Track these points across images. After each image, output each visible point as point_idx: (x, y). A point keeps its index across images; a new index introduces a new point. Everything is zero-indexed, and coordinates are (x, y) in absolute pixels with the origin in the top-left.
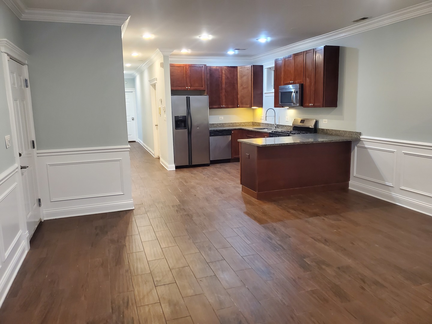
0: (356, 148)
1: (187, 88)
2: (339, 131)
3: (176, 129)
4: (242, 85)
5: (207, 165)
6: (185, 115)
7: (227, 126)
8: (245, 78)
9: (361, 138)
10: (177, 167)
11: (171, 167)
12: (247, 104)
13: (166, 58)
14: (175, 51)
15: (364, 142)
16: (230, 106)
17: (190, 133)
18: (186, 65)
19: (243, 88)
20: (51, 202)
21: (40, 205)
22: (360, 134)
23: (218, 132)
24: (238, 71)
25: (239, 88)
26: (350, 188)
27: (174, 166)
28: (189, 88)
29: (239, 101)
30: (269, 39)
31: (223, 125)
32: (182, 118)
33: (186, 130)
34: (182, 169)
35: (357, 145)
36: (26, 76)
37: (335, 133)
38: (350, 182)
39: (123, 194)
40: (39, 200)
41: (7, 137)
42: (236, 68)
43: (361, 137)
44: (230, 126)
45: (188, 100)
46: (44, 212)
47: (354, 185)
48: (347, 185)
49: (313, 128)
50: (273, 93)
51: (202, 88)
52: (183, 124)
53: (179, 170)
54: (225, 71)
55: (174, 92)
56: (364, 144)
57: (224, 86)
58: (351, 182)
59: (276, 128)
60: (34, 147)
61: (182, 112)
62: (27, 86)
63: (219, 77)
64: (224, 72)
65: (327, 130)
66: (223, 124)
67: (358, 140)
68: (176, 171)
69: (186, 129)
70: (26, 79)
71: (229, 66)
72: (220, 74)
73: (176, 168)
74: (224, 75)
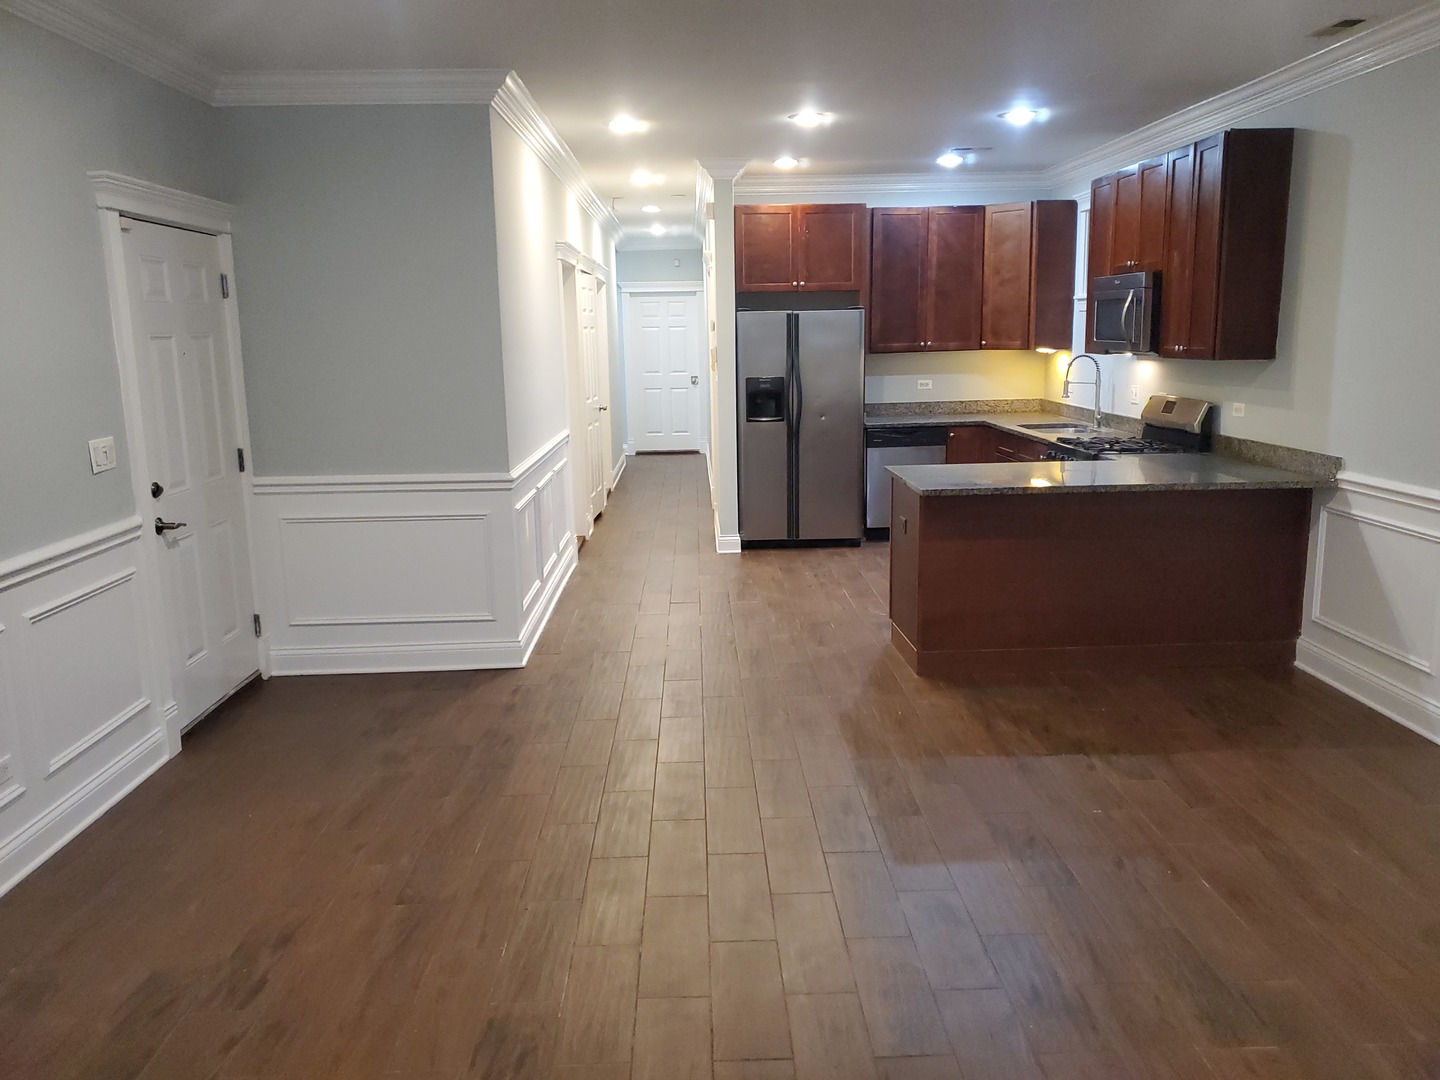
0: (1324, 516)
1: (795, 283)
2: (1275, 448)
3: (748, 421)
4: (997, 272)
5: (853, 544)
6: (782, 374)
7: (944, 413)
8: (1008, 246)
9: (1343, 480)
10: (747, 545)
11: (729, 542)
12: (1011, 338)
13: (721, 186)
14: (755, 164)
15: (1349, 495)
16: (952, 344)
17: (793, 435)
18: (794, 209)
19: (1003, 283)
20: (291, 626)
21: (258, 632)
22: (1338, 463)
23: (899, 433)
24: (987, 225)
25: (990, 281)
26: (1298, 663)
27: (737, 539)
28: (802, 283)
29: (987, 327)
30: (1044, 115)
31: (928, 408)
32: (768, 385)
33: (783, 425)
34: (762, 552)
35: (1328, 505)
36: (227, 267)
37: (1262, 455)
38: (1299, 641)
39: (491, 618)
40: (257, 619)
41: (100, 444)
42: (979, 211)
43: (1339, 476)
44: (955, 413)
45: (793, 325)
46: (272, 653)
47: (1313, 655)
48: (1291, 653)
49: (1197, 435)
50: (1083, 300)
51: (850, 285)
52: (773, 405)
53: (753, 552)
54: (939, 224)
55: (746, 299)
56: (1347, 503)
57: (932, 274)
58: (1303, 642)
59: (1099, 425)
60: (242, 468)
61: (771, 367)
62: (225, 295)
63: (917, 245)
64: (933, 226)
65: (1239, 440)
66: (928, 405)
67: (1331, 488)
68: (743, 555)
69: (783, 420)
70: (222, 275)
71: (955, 204)
72: (923, 232)
73: (742, 549)
74: (935, 238)
